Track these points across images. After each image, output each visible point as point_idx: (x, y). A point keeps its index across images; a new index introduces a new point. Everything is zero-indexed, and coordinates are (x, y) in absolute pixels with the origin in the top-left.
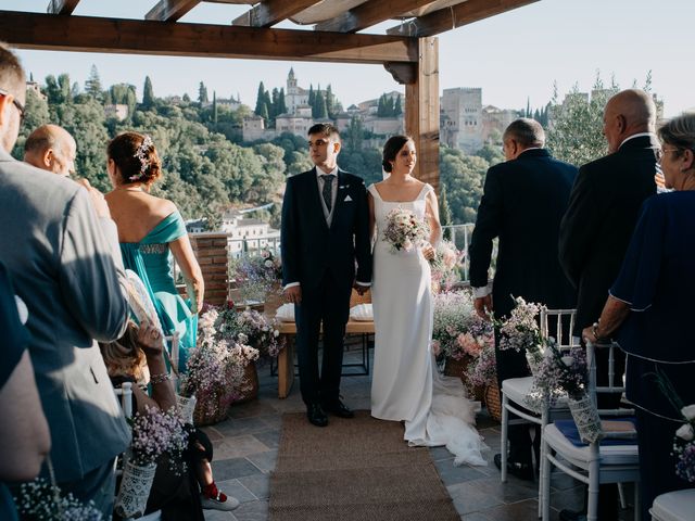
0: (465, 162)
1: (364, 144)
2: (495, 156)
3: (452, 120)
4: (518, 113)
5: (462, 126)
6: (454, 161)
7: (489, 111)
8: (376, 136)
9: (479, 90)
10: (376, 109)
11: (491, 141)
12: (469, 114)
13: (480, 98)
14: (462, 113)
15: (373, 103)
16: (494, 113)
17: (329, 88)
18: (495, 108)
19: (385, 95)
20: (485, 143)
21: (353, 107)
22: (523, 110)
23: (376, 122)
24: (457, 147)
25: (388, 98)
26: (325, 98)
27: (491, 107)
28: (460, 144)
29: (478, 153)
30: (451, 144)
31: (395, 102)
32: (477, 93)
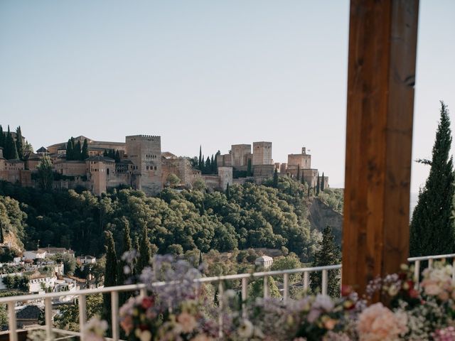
0: (147, 203)
1: (54, 185)
2: (173, 198)
3: (135, 164)
4: (192, 160)
5: (144, 171)
6: (138, 202)
7: (168, 158)
8: (65, 178)
9: (158, 138)
10: (65, 152)
11: (169, 185)
12: (150, 160)
13: (159, 145)
14: (144, 158)
15: (61, 146)
16: (172, 160)
17: (19, 130)
18: (173, 155)
19: (72, 139)
20: (165, 186)
21: (42, 150)
22: (196, 157)
23: (64, 164)
24: (140, 190)
25: (76, 142)
26: (15, 140)
27: (168, 154)
28: (143, 187)
29: (158, 196)
30: (135, 187)
31: (82, 146)
32: (156, 140)
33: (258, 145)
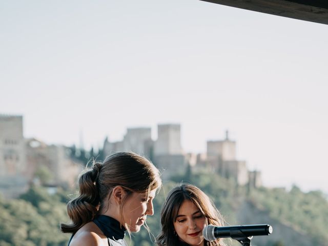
2: (43, 200)
7: (33, 145)
11: (37, 182)
12: (9, 146)
13: (21, 127)
16: (39, 148)
18: (39, 142)
20: (31, 184)
27: (34, 140)
29: (22, 196)
32: (17, 121)
33: (164, 129)
